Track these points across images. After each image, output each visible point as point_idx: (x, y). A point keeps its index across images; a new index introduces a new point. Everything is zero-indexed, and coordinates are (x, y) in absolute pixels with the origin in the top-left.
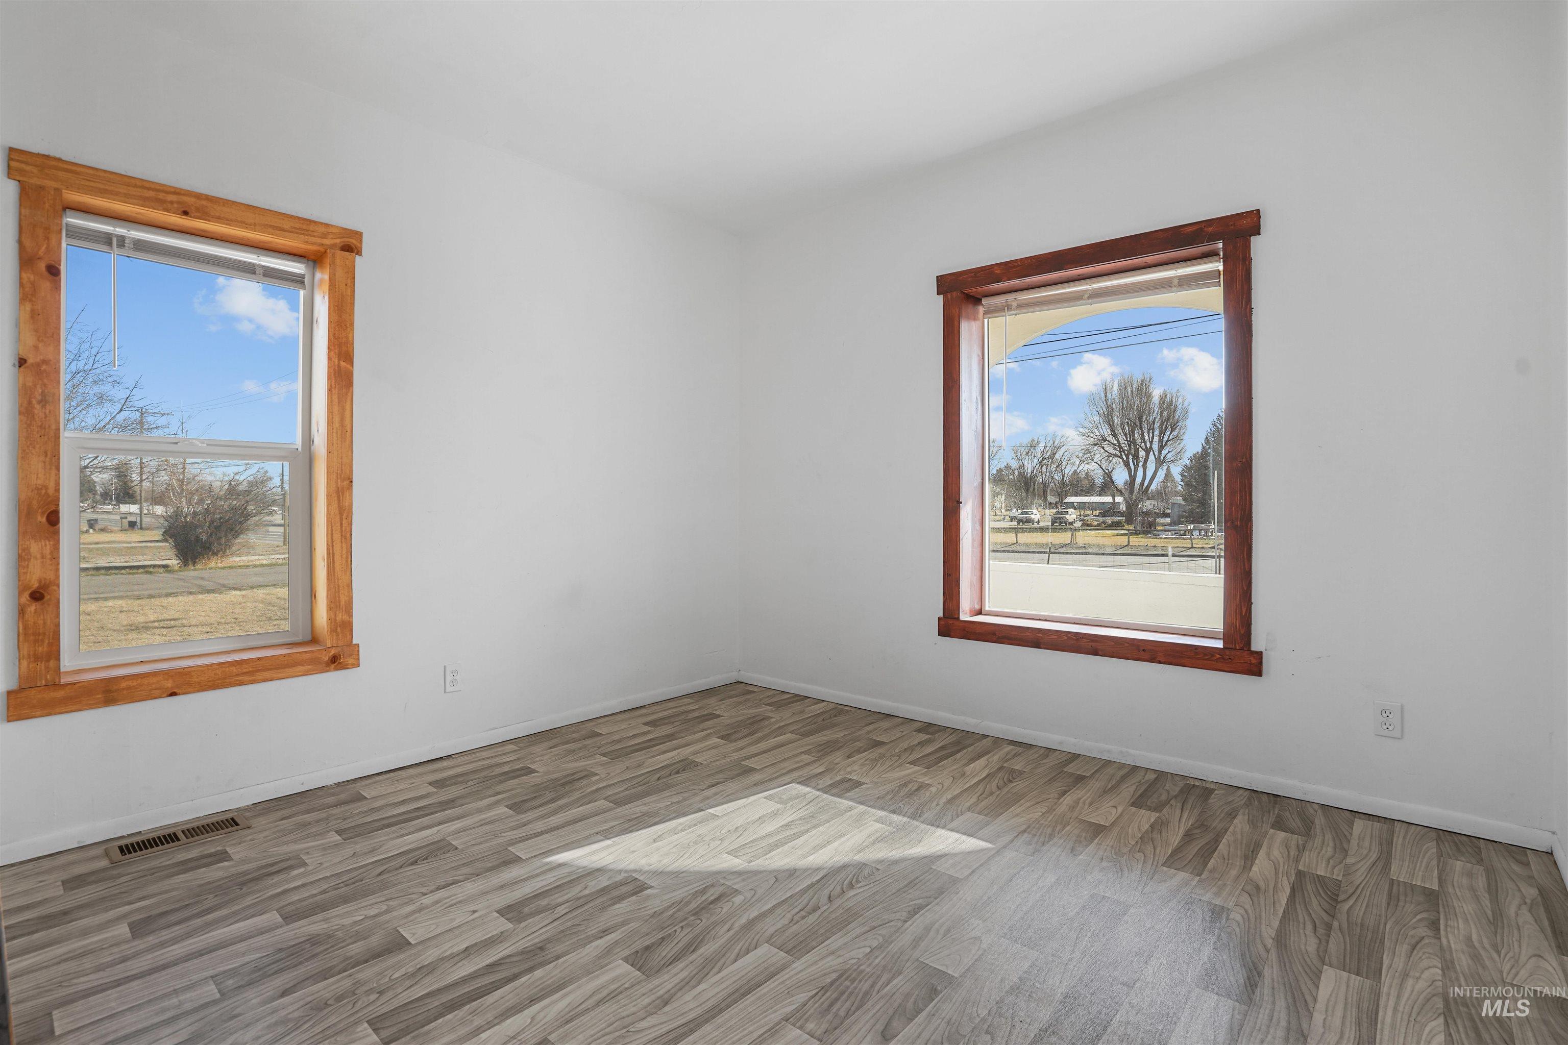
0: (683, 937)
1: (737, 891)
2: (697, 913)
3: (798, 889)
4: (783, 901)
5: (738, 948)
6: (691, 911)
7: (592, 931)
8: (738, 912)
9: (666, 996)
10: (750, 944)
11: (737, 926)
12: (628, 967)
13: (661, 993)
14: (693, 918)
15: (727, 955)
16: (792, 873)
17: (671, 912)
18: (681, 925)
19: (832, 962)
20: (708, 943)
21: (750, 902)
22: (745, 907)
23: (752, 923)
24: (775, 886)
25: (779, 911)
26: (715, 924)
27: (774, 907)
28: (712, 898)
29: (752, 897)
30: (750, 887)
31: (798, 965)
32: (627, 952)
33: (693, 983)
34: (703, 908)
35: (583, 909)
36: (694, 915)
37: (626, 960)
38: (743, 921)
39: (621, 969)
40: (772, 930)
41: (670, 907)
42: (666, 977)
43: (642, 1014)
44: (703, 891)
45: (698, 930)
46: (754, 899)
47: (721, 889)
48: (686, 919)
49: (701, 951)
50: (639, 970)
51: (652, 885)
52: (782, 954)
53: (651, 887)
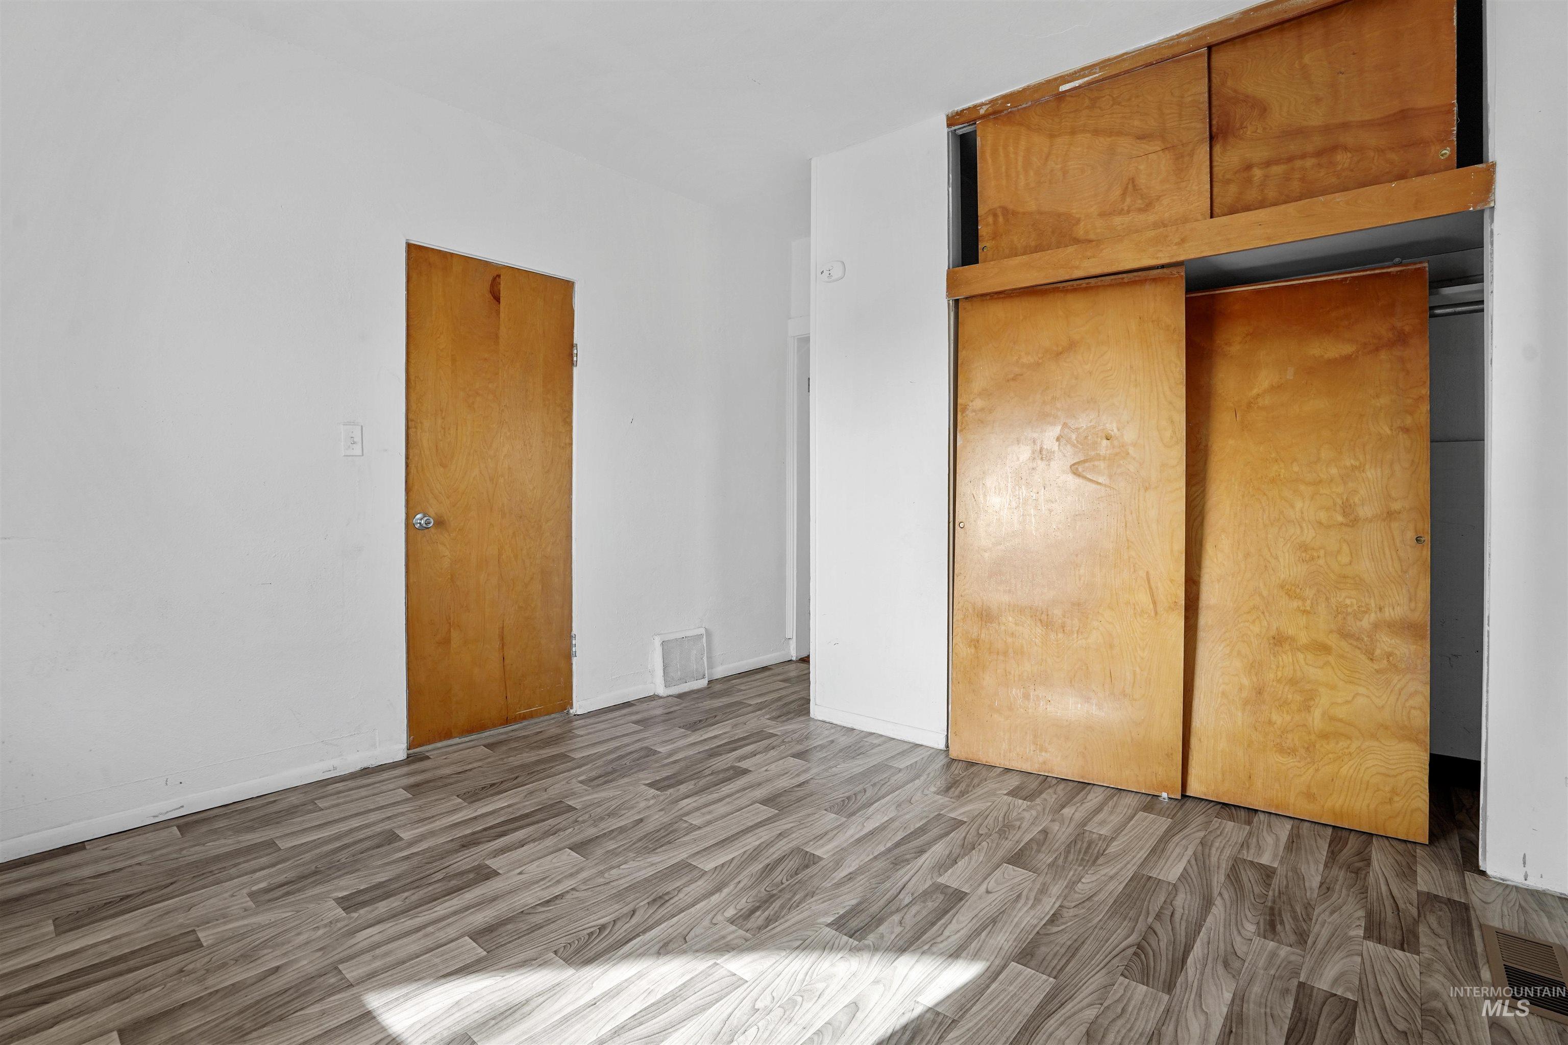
0: (779, 875)
1: (732, 921)
2: (770, 899)
3: (663, 926)
4: (683, 911)
5: (730, 868)
6: (777, 899)
7: (861, 880)
8: (731, 899)
9: (781, 838)
10: (720, 871)
11: (732, 886)
12: (818, 853)
13: (785, 840)
14: (774, 892)
15: (739, 863)
16: (665, 949)
17: (797, 897)
18: (784, 886)
19: (654, 859)
20: (757, 872)
21: (718, 909)
22: (723, 905)
23: (718, 889)
24: (688, 929)
25: (690, 900)
26: (751, 887)
27: (693, 905)
28: (758, 913)
29: (715, 915)
30: (718, 926)
31: (684, 856)
32: (822, 863)
33: (764, 845)
34: (766, 902)
35: (886, 898)
36: (773, 895)
37: (820, 859)
38: (726, 891)
39: (823, 851)
40: (700, 883)
41: (800, 903)
42: (785, 848)
43: (794, 829)
44: (769, 921)
45: (767, 882)
46: (713, 913)
47: (749, 925)
48: (780, 891)
49: (761, 866)
50: (807, 852)
51: (828, 929)
52: (694, 863)
53: (828, 925)
